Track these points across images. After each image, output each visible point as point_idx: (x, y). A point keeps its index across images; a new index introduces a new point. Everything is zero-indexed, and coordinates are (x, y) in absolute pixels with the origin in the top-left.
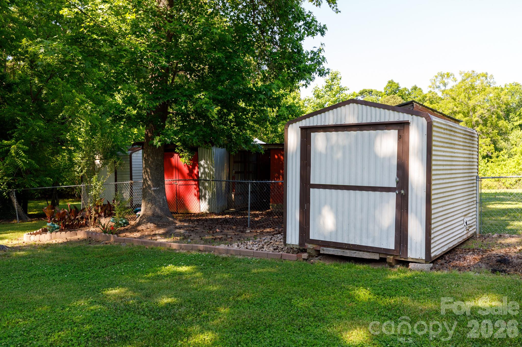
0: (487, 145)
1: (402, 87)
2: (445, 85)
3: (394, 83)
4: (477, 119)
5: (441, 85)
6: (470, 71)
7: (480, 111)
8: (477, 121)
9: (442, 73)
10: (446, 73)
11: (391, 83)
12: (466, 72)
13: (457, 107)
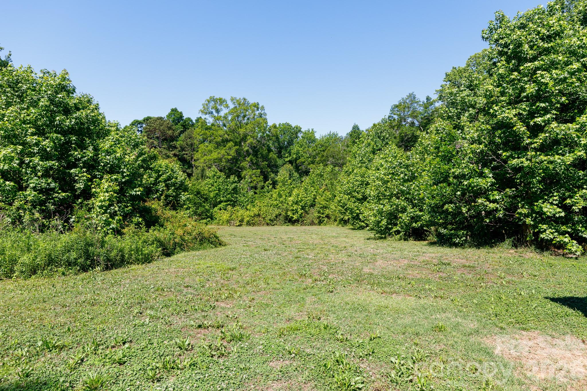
0: (257, 177)
1: (185, 116)
2: (218, 111)
3: (178, 112)
4: (246, 148)
5: (214, 111)
6: (242, 98)
7: (250, 140)
8: (247, 151)
9: (215, 98)
10: (218, 98)
11: (174, 110)
12: (238, 99)
13: (228, 135)
